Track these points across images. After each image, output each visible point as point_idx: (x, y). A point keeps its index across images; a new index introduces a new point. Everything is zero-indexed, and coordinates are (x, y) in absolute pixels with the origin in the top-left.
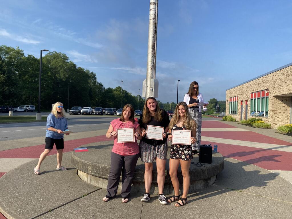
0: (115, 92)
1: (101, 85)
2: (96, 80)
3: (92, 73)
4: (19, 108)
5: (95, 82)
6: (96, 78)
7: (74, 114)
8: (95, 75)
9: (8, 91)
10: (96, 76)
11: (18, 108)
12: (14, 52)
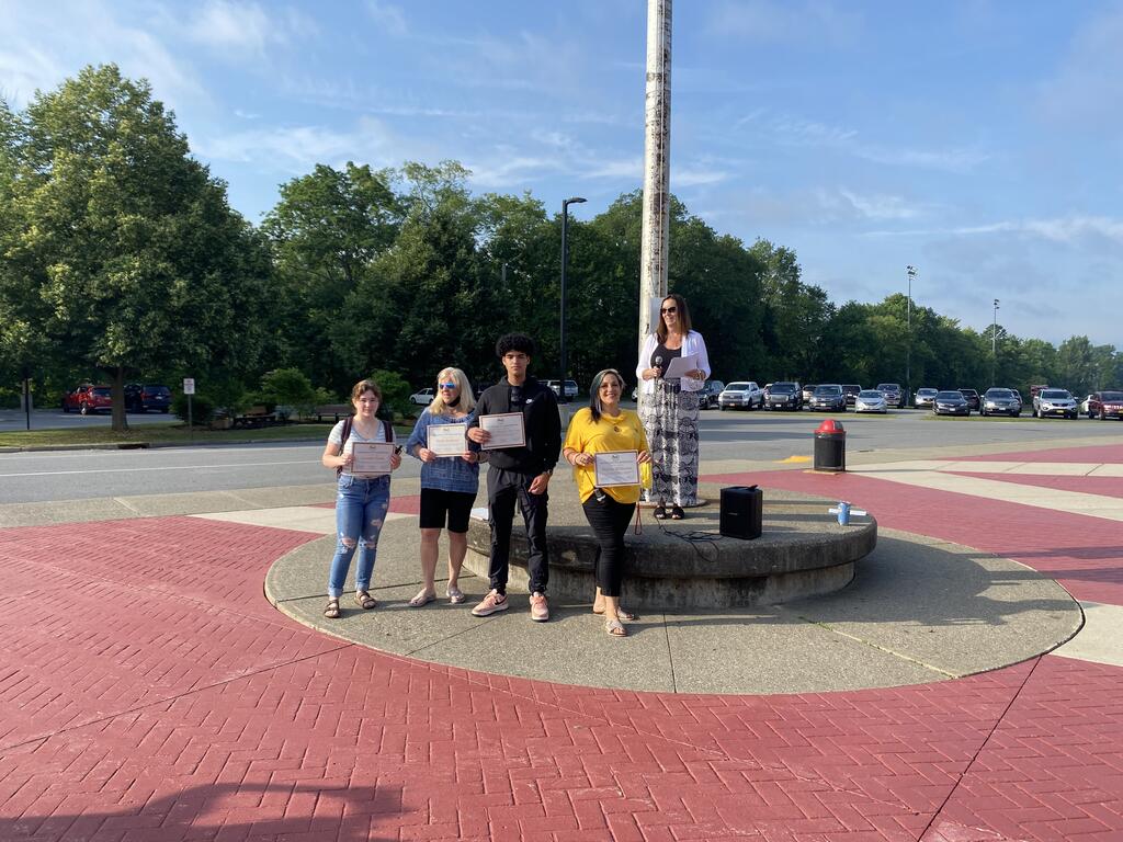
0: (877, 318)
1: (817, 294)
2: (798, 277)
3: (782, 252)
5: (794, 285)
6: (795, 269)
8: (792, 258)
9: (481, 340)
10: (795, 263)
12: (519, 211)
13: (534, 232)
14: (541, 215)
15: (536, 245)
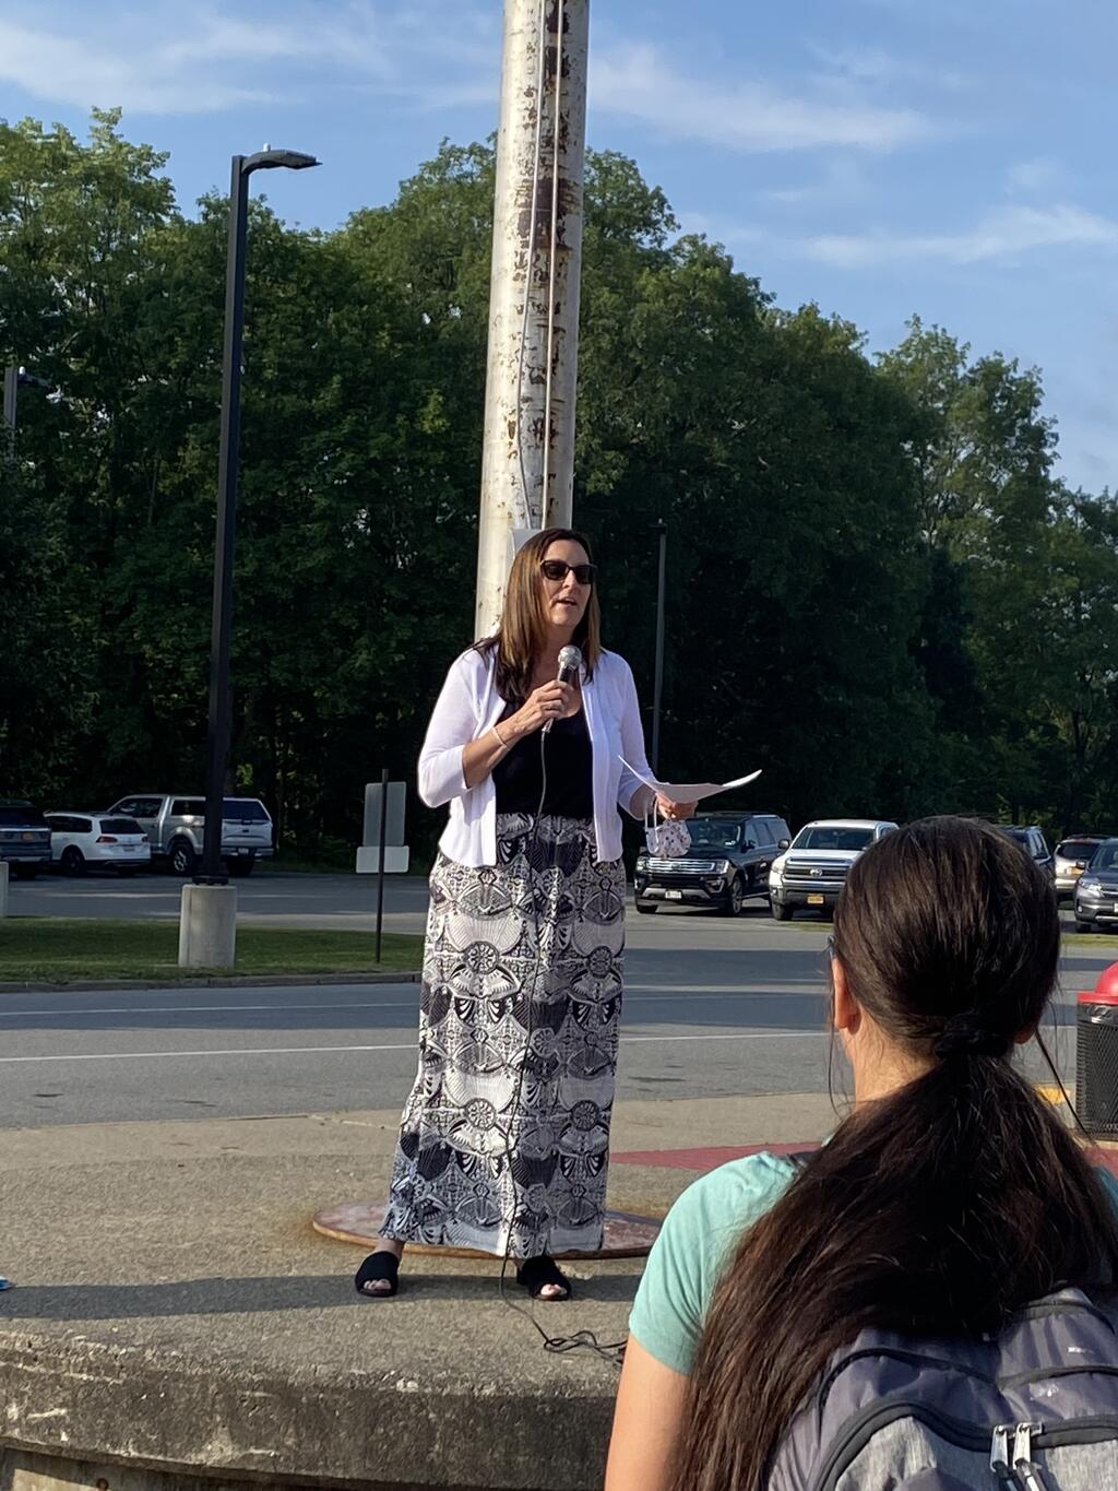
2: (1047, 461)
3: (992, 373)
4: (97, 831)
5: (1034, 491)
6: (1038, 437)
7: (684, 901)
8: (1026, 396)
10: (1038, 415)
11: (85, 827)
12: (72, 182)
13: (126, 257)
14: (155, 199)
15: (132, 307)
